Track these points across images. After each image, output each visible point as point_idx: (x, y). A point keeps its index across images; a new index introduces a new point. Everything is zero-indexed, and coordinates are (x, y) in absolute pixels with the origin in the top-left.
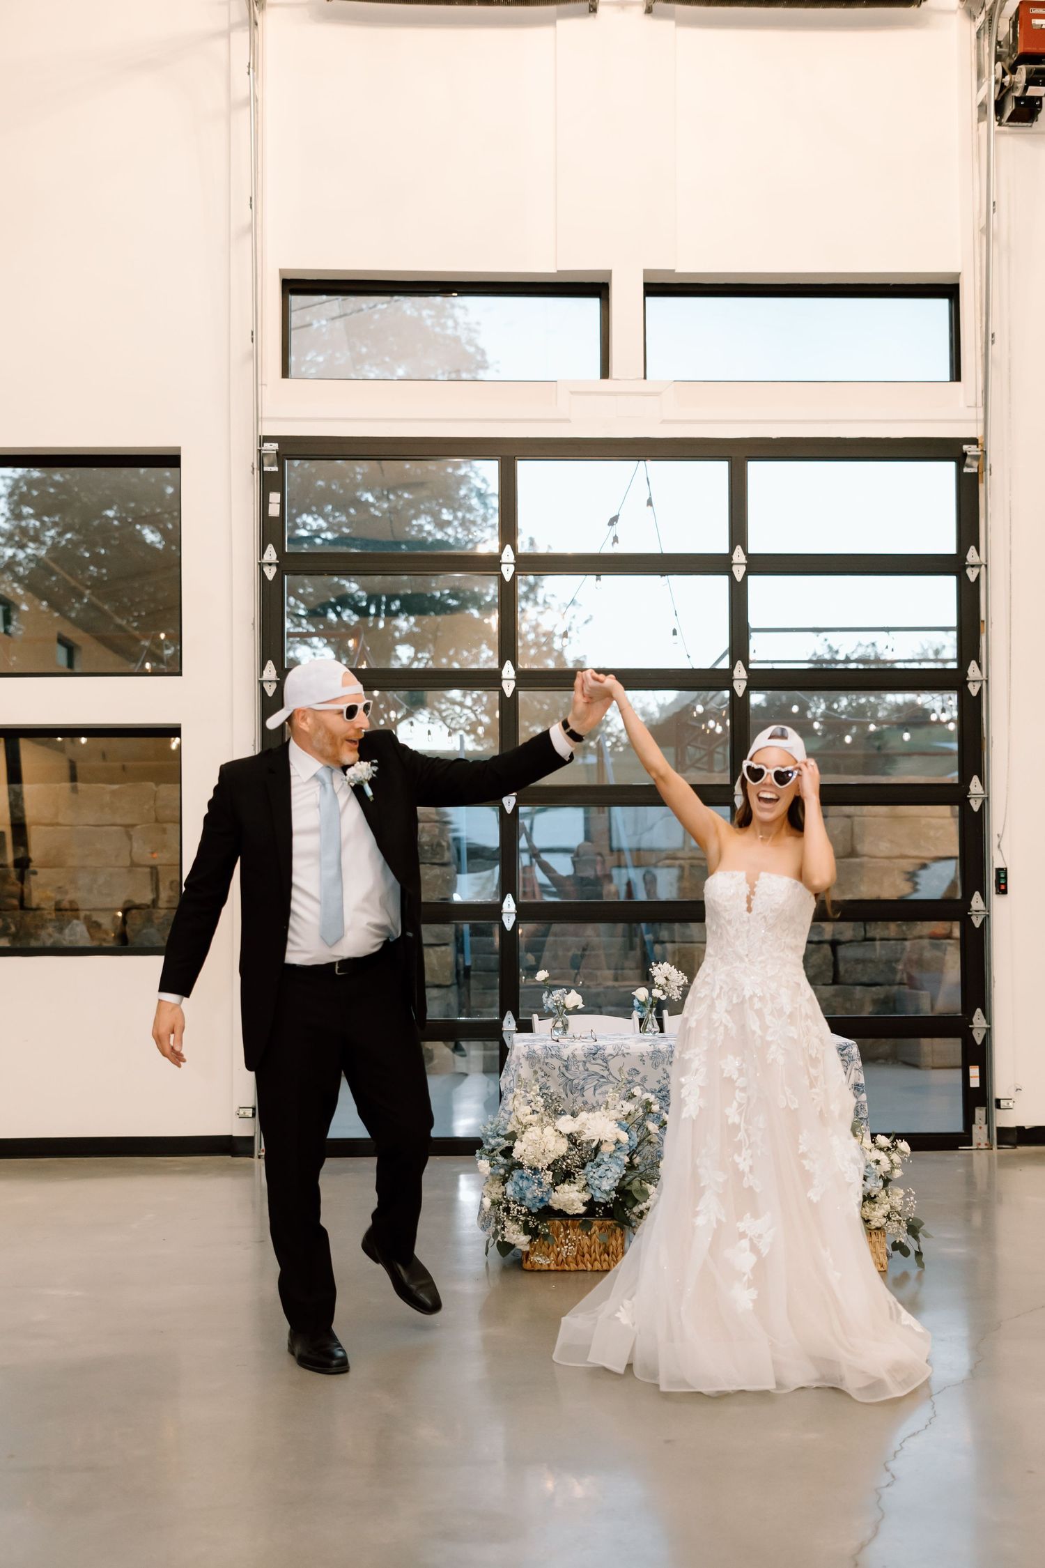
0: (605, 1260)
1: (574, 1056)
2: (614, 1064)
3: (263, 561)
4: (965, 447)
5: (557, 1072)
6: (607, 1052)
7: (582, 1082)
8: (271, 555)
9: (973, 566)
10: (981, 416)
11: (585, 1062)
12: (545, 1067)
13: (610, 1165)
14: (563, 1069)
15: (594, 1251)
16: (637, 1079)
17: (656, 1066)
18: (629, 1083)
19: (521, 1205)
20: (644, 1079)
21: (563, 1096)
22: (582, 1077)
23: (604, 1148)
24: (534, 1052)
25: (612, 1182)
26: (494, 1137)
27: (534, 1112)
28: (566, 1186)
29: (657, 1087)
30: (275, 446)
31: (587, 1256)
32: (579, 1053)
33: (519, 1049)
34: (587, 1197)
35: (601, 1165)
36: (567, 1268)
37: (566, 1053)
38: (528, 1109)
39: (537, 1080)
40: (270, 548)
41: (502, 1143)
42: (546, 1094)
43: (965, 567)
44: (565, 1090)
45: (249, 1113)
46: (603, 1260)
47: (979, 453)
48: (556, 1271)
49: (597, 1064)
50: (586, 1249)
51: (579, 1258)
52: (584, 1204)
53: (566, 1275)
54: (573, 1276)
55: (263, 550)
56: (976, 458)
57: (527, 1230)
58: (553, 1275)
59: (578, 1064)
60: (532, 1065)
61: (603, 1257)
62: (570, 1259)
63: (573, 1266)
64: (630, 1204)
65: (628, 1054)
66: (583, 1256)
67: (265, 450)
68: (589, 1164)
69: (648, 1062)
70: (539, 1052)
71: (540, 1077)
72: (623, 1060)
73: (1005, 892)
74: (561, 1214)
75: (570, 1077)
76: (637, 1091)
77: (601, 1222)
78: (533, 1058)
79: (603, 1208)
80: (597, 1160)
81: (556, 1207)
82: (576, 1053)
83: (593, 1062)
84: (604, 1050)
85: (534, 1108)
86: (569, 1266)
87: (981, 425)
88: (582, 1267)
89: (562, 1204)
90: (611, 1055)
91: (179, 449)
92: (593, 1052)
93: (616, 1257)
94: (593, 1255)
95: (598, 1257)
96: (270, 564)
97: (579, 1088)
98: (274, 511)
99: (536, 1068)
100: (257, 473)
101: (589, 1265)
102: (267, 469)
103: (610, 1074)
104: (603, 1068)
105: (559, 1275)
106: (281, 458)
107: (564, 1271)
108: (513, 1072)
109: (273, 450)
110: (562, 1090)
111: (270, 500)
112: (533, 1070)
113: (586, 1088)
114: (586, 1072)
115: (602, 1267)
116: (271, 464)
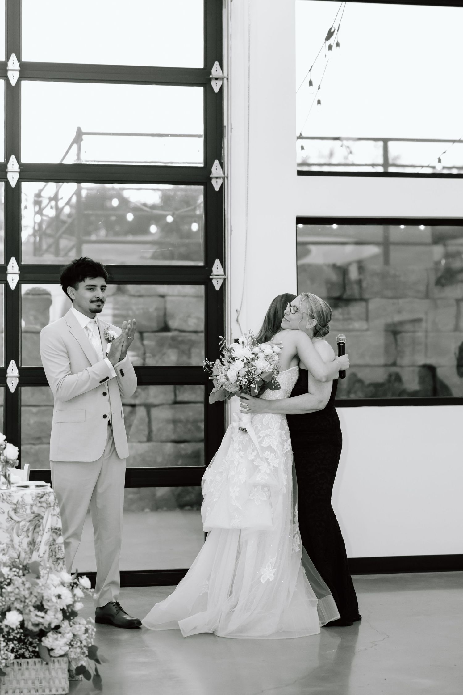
9: (217, 79)
43: (210, 80)
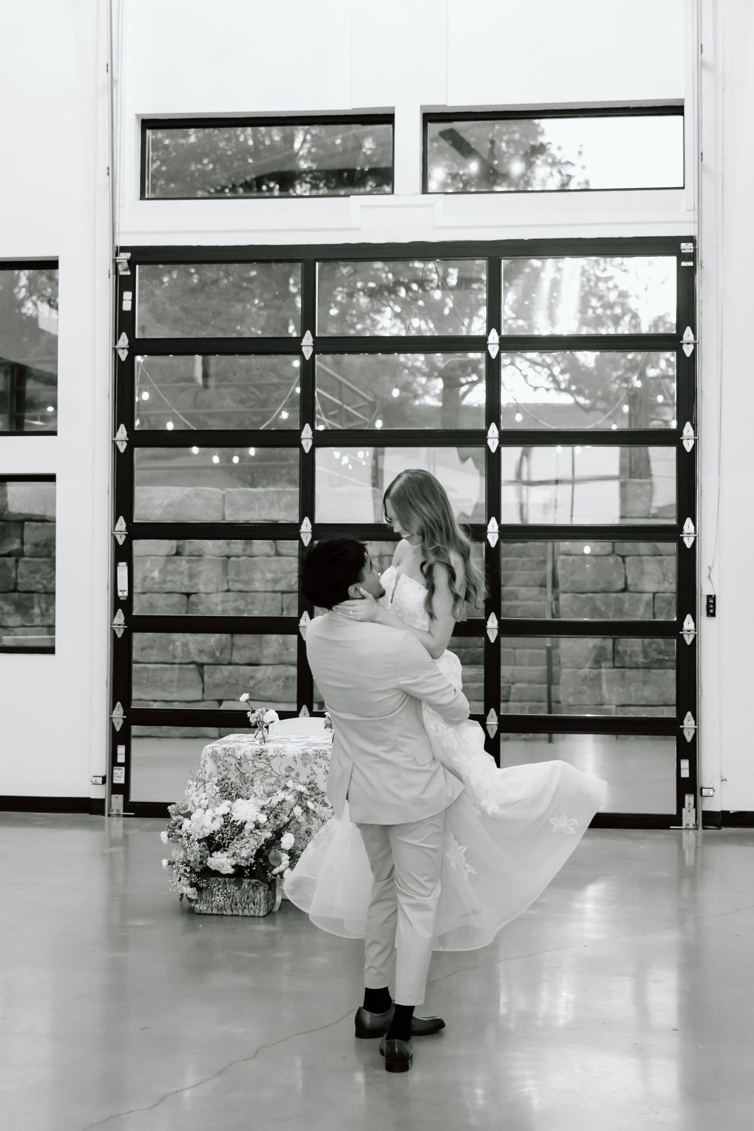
0: (251, 908)
1: (245, 756)
2: (275, 763)
3: (117, 347)
4: (684, 245)
5: (233, 768)
6: (269, 754)
7: (252, 776)
8: (124, 340)
9: (689, 344)
10: (696, 218)
11: (253, 761)
12: (224, 763)
13: (249, 839)
14: (238, 766)
15: (244, 901)
16: (293, 774)
17: (305, 765)
18: (287, 777)
19: (187, 865)
20: (298, 775)
22: (251, 772)
23: (246, 826)
24: (216, 752)
25: (249, 851)
26: (176, 815)
28: (219, 853)
29: (308, 781)
30: (128, 255)
31: (239, 905)
32: (249, 755)
34: (234, 863)
35: (243, 838)
36: (225, 913)
37: (239, 754)
40: (124, 336)
41: (181, 820)
43: (682, 345)
44: (241, 781)
45: (100, 780)
46: (250, 908)
47: (692, 250)
48: (217, 915)
49: (262, 762)
50: (238, 900)
51: (233, 906)
52: (233, 867)
53: (224, 918)
54: (229, 919)
55: (117, 338)
57: (192, 885)
58: (215, 918)
59: (248, 762)
61: (250, 906)
62: (227, 906)
63: (229, 912)
64: (270, 868)
65: (284, 755)
66: (236, 905)
67: (119, 259)
68: (236, 838)
69: (300, 762)
70: (220, 752)
71: (222, 771)
72: (282, 760)
73: (713, 615)
74: (217, 874)
75: (243, 772)
76: (290, 784)
77: (250, 880)
78: (216, 757)
79: (248, 870)
80: (242, 834)
81: (213, 868)
82: (246, 754)
83: (260, 760)
84: (267, 752)
86: (226, 911)
87: (697, 226)
88: (235, 912)
89: (216, 866)
90: (272, 756)
91: (58, 257)
92: (259, 753)
93: (260, 906)
94: (244, 904)
95: (247, 906)
96: (123, 349)
97: (250, 780)
98: (127, 306)
99: (219, 763)
100: (113, 277)
102: (122, 273)
103: (272, 770)
104: (267, 766)
105: (219, 917)
106: (131, 264)
107: (223, 915)
108: (202, 767)
109: (125, 259)
110: (238, 781)
111: (124, 298)
112: (216, 766)
113: (254, 780)
114: (255, 768)
115: (250, 913)
116: (126, 270)
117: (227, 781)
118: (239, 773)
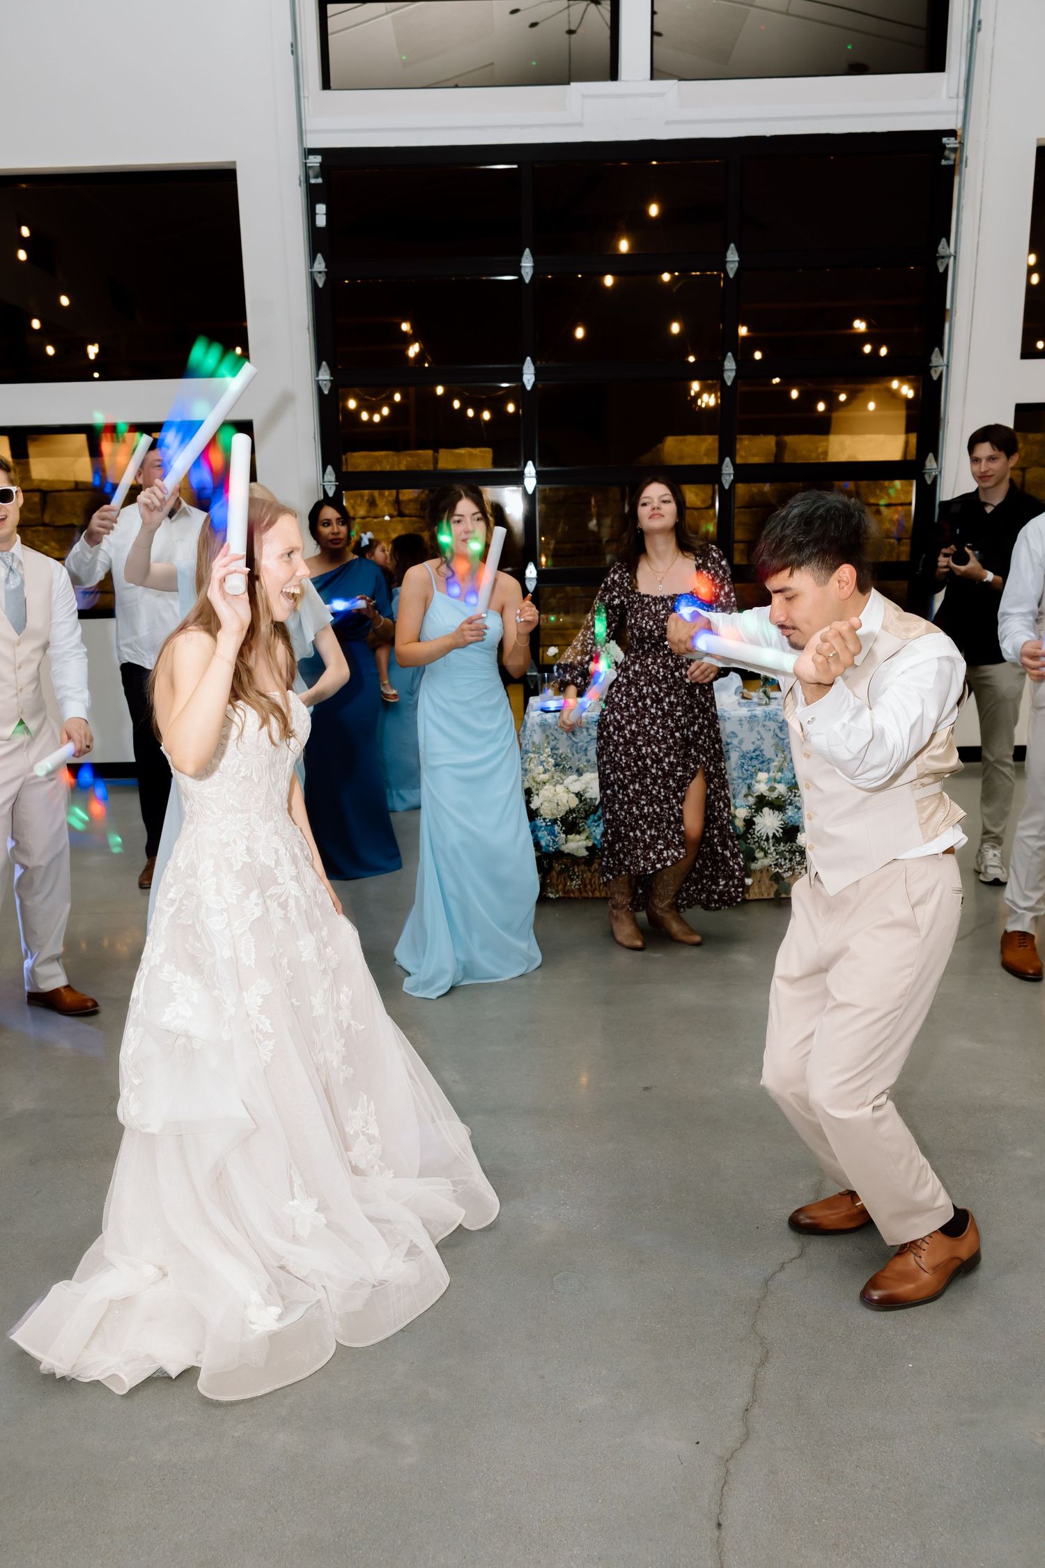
3: (314, 270)
4: (945, 140)
7: (586, 745)
8: (320, 264)
9: (943, 257)
10: (961, 108)
15: (595, 883)
21: (570, 755)
22: (585, 741)
24: (546, 720)
27: (545, 771)
28: (574, 835)
30: (318, 159)
31: (589, 886)
33: (533, 717)
34: (589, 844)
36: (572, 895)
38: (541, 769)
39: (549, 743)
40: (319, 258)
42: (556, 754)
43: (936, 259)
47: (957, 146)
50: (588, 881)
51: (583, 889)
52: (587, 850)
54: (577, 902)
55: (312, 259)
56: (954, 150)
60: (544, 731)
63: (577, 894)
66: (585, 886)
67: (310, 163)
68: (592, 817)
74: (569, 857)
75: (577, 741)
78: (545, 725)
81: (567, 851)
85: (546, 767)
86: (574, 894)
87: (960, 116)
88: (584, 895)
89: (571, 850)
91: (234, 163)
94: (594, 886)
95: (598, 888)
96: (320, 272)
97: (584, 749)
98: (321, 221)
99: (548, 733)
100: (303, 184)
101: (590, 894)
102: (313, 181)
106: (324, 170)
107: (570, 898)
108: (528, 737)
109: (317, 163)
110: (569, 751)
111: (317, 211)
112: (545, 735)
113: (589, 749)
114: (589, 737)
115: (601, 895)
116: (316, 177)
117: (556, 752)
118: (571, 741)
